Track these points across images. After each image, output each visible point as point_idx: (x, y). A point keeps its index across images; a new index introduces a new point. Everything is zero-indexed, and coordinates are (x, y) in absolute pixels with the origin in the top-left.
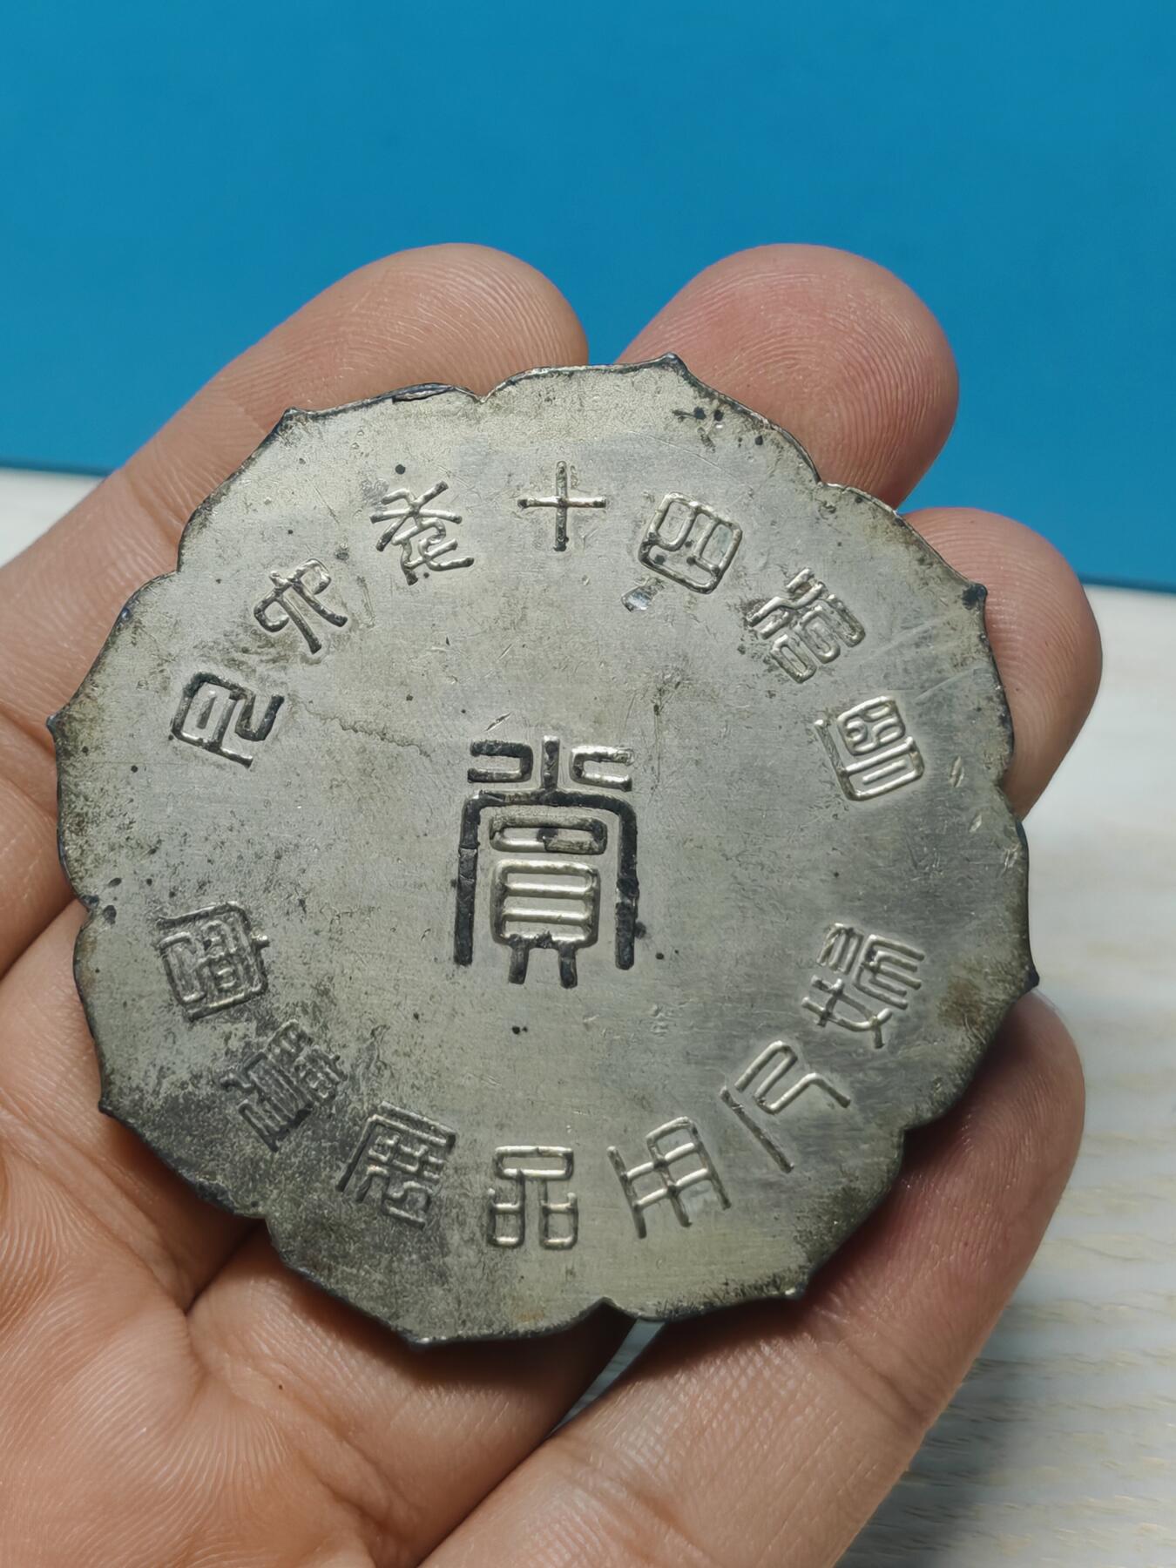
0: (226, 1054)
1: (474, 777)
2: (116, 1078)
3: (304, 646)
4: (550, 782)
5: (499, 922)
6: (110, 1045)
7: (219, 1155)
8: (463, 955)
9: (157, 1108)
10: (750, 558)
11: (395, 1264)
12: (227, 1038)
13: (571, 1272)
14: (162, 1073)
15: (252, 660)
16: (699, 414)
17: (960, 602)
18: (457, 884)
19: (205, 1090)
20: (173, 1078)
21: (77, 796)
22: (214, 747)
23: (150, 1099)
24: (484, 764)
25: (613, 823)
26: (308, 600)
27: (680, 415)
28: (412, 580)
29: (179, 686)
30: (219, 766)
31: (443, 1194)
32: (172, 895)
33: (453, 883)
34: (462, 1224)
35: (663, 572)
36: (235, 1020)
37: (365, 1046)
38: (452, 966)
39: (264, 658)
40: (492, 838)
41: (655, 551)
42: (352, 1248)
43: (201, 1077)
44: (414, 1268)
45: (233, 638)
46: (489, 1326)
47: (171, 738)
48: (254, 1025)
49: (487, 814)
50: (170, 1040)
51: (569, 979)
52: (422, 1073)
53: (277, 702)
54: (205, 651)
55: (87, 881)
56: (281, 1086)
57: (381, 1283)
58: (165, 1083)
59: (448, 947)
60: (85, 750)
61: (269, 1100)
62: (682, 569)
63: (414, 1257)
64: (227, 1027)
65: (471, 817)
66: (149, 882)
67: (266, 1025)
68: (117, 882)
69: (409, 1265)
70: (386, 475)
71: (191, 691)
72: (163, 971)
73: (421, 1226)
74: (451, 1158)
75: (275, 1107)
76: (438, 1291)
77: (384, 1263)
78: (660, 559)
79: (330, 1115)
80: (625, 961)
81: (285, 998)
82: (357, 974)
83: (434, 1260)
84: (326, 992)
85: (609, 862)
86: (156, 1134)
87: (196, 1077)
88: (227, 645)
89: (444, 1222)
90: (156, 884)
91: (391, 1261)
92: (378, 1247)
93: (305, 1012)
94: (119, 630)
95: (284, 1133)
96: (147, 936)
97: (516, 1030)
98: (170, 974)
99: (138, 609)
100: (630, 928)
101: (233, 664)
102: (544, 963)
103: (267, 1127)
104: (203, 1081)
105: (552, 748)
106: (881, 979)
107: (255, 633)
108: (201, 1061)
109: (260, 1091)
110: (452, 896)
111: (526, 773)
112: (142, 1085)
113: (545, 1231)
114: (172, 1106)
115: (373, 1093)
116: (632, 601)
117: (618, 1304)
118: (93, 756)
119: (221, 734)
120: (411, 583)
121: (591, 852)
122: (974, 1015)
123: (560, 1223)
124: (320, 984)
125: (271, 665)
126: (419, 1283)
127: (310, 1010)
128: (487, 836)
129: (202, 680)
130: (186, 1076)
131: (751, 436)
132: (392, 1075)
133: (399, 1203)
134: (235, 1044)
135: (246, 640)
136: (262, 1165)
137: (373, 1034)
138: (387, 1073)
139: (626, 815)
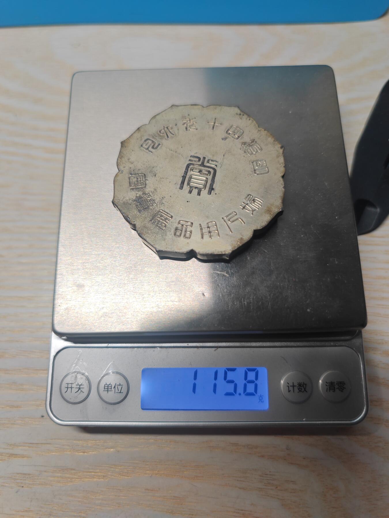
0: (136, 196)
1: (190, 160)
2: (116, 197)
3: (166, 137)
4: (203, 163)
5: (188, 184)
6: (116, 192)
7: (130, 212)
8: (181, 188)
9: (122, 203)
10: (245, 135)
11: (157, 236)
12: (137, 194)
13: (188, 243)
14: (124, 198)
15: (157, 138)
16: (240, 114)
17: (280, 148)
18: (183, 177)
19: (131, 201)
20: (126, 199)
22: (148, 149)
23: (121, 201)
24: (192, 159)
25: (212, 171)
26: (169, 130)
27: (237, 114)
29: (143, 140)
30: (147, 152)
31: (168, 226)
32: (134, 170)
33: (182, 176)
34: (171, 231)
35: (229, 135)
36: (139, 191)
37: (160, 200)
38: (179, 189)
41: (229, 132)
42: (149, 232)
43: (131, 199)
44: (160, 237)
45: (155, 134)
46: (171, 249)
47: (141, 147)
48: (142, 193)
49: (191, 167)
50: (127, 192)
51: (199, 194)
52: (169, 205)
53: (159, 144)
54: (149, 135)
55: (120, 166)
56: (144, 203)
57: (153, 239)
58: (124, 199)
59: (179, 186)
61: (141, 205)
62: (232, 136)
63: (160, 235)
64: (137, 192)
65: (188, 166)
66: (130, 168)
67: (144, 193)
68: (125, 167)
70: (186, 115)
71: (146, 141)
73: (163, 230)
76: (163, 242)
77: (155, 235)
81: (148, 190)
82: (162, 188)
83: (164, 237)
84: (156, 190)
85: (210, 177)
86: (120, 207)
87: (130, 199)
88: (153, 135)
89: (167, 230)
90: (132, 168)
91: (156, 236)
92: (154, 233)
94: (137, 131)
96: (127, 176)
97: (188, 202)
98: (130, 181)
99: (140, 128)
100: (211, 189)
101: (153, 137)
102: (195, 191)
103: (140, 209)
105: (204, 158)
106: (255, 203)
107: (158, 134)
108: (131, 197)
109: (140, 203)
110: (182, 178)
111: (199, 161)
112: (120, 199)
113: (185, 234)
114: (124, 203)
115: (160, 207)
116: (223, 139)
117: (195, 250)
118: (127, 148)
119: (149, 147)
120: (186, 130)
121: (207, 175)
122: (271, 212)
123: (188, 233)
124: (155, 188)
125: (160, 139)
127: (152, 192)
128: (190, 170)
129: (148, 139)
130: (128, 199)
131: (248, 119)
132: (164, 205)
136: (137, 215)
137: (162, 198)
138: (163, 205)
139: (215, 171)
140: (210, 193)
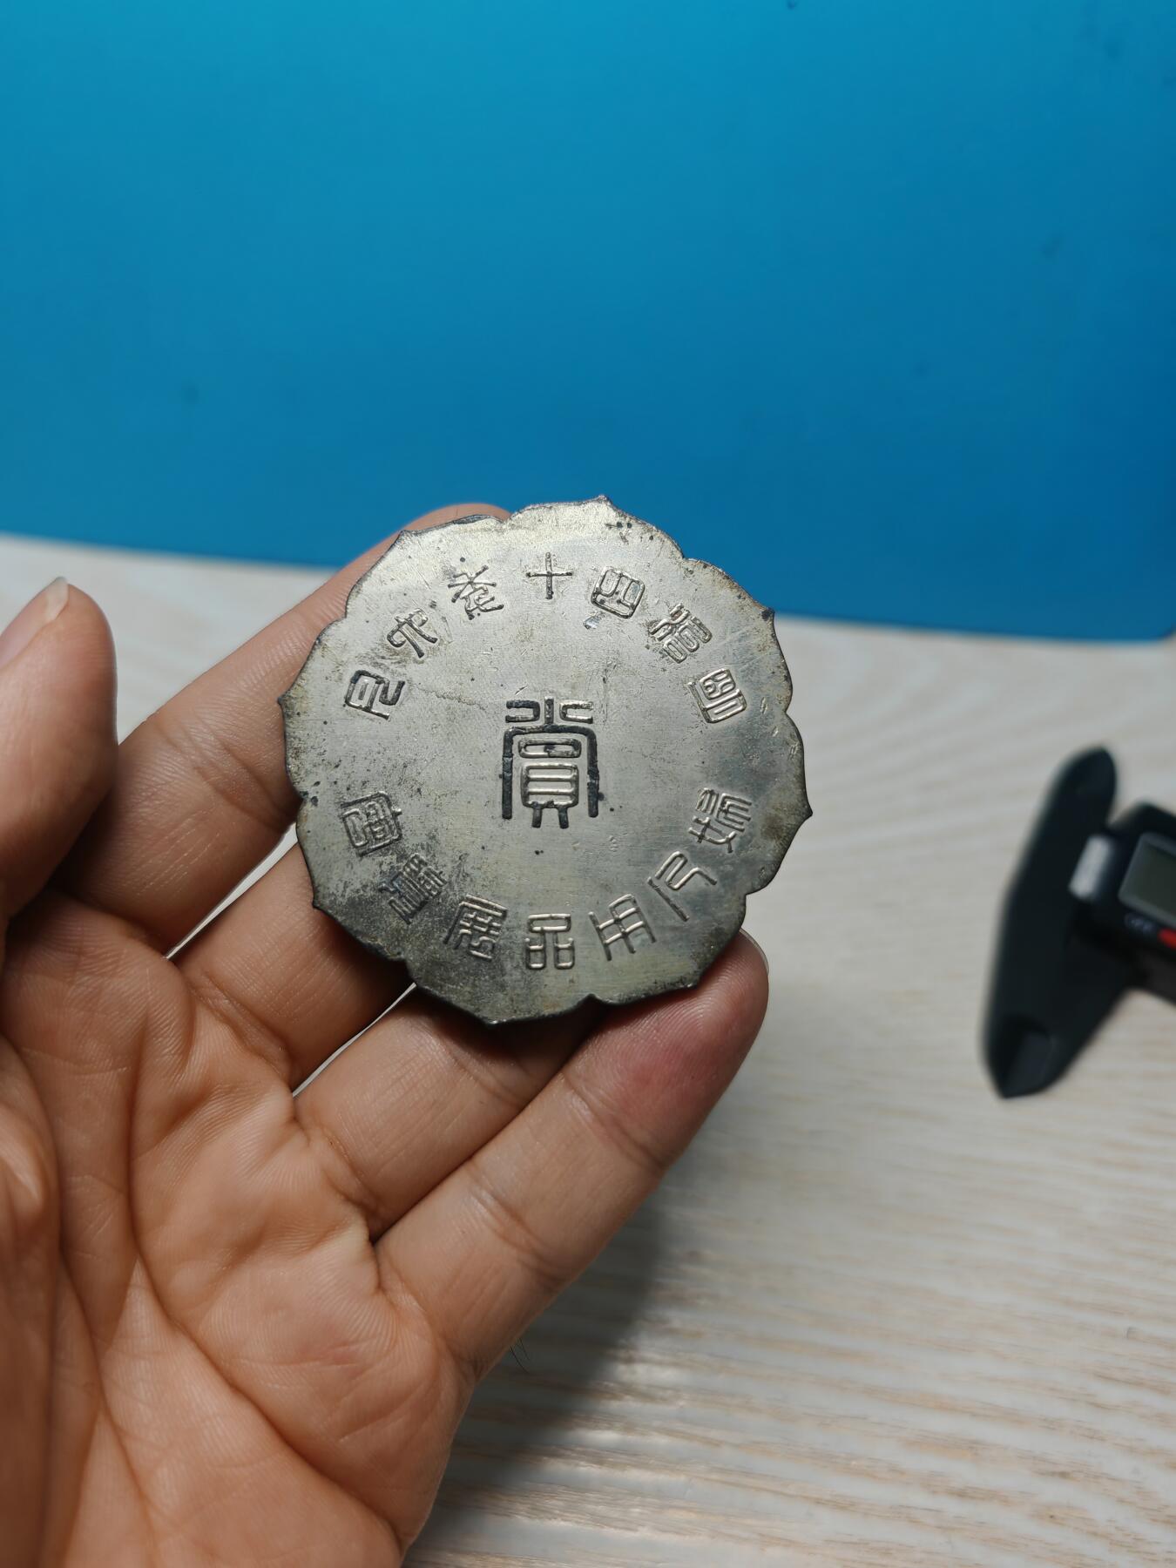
0: (381, 873)
1: (509, 720)
2: (321, 889)
3: (415, 654)
4: (549, 720)
5: (525, 796)
6: (317, 872)
7: (378, 928)
8: (507, 815)
9: (344, 904)
10: (650, 599)
11: (477, 982)
12: (381, 865)
13: (572, 981)
14: (346, 887)
15: (387, 662)
16: (619, 525)
17: (761, 617)
18: (502, 776)
19: (369, 893)
20: (352, 887)
21: (294, 738)
22: (368, 709)
23: (341, 899)
24: (513, 713)
25: (583, 740)
26: (415, 629)
27: (609, 526)
28: (471, 617)
29: (347, 678)
30: (371, 720)
31: (501, 942)
32: (348, 789)
33: (500, 776)
34: (512, 958)
35: (604, 608)
36: (385, 855)
37: (456, 865)
38: (501, 820)
39: (394, 661)
40: (520, 751)
41: (600, 597)
42: (453, 974)
43: (367, 886)
44: (487, 984)
45: (376, 651)
46: (529, 1012)
47: (344, 706)
48: (395, 857)
49: (517, 738)
50: (350, 867)
51: (564, 824)
52: (487, 877)
53: (401, 685)
54: (361, 658)
55: (302, 784)
56: (411, 889)
57: (469, 992)
58: (348, 890)
59: (499, 810)
60: (298, 714)
61: (405, 897)
62: (614, 606)
63: (487, 977)
64: (381, 859)
65: (508, 740)
66: (335, 783)
67: (402, 857)
68: (318, 783)
69: (485, 982)
70: (455, 563)
71: (355, 680)
72: (344, 830)
73: (490, 961)
74: (505, 923)
75: (408, 901)
76: (501, 995)
77: (471, 981)
78: (602, 602)
79: (439, 903)
80: (594, 813)
81: (410, 842)
82: (450, 827)
83: (498, 979)
84: (434, 837)
85: (582, 762)
86: (344, 918)
87: (365, 887)
88: (373, 655)
89: (502, 958)
90: (339, 783)
91: (475, 980)
92: (467, 973)
93: (423, 848)
95: (413, 914)
96: (335, 812)
97: (537, 853)
98: (348, 831)
99: (324, 638)
100: (596, 796)
101: (376, 665)
102: (550, 816)
103: (404, 912)
104: (369, 888)
105: (550, 703)
106: (730, 816)
107: (388, 648)
108: (367, 877)
109: (399, 892)
110: (500, 782)
111: (537, 717)
112: (335, 892)
113: (557, 960)
114: (352, 902)
115: (461, 890)
116: (588, 623)
117: (598, 997)
118: (303, 717)
119: (372, 701)
120: (471, 619)
121: (573, 756)
122: (780, 834)
123: (565, 955)
124: (430, 833)
125: (397, 665)
126: (489, 992)
127: (425, 847)
128: (517, 750)
129: (360, 674)
130: (359, 886)
131: (648, 535)
132: (471, 880)
133: (477, 949)
134: (385, 868)
135: (383, 652)
136: (402, 932)
137: (460, 859)
138: (468, 879)
139: (591, 736)
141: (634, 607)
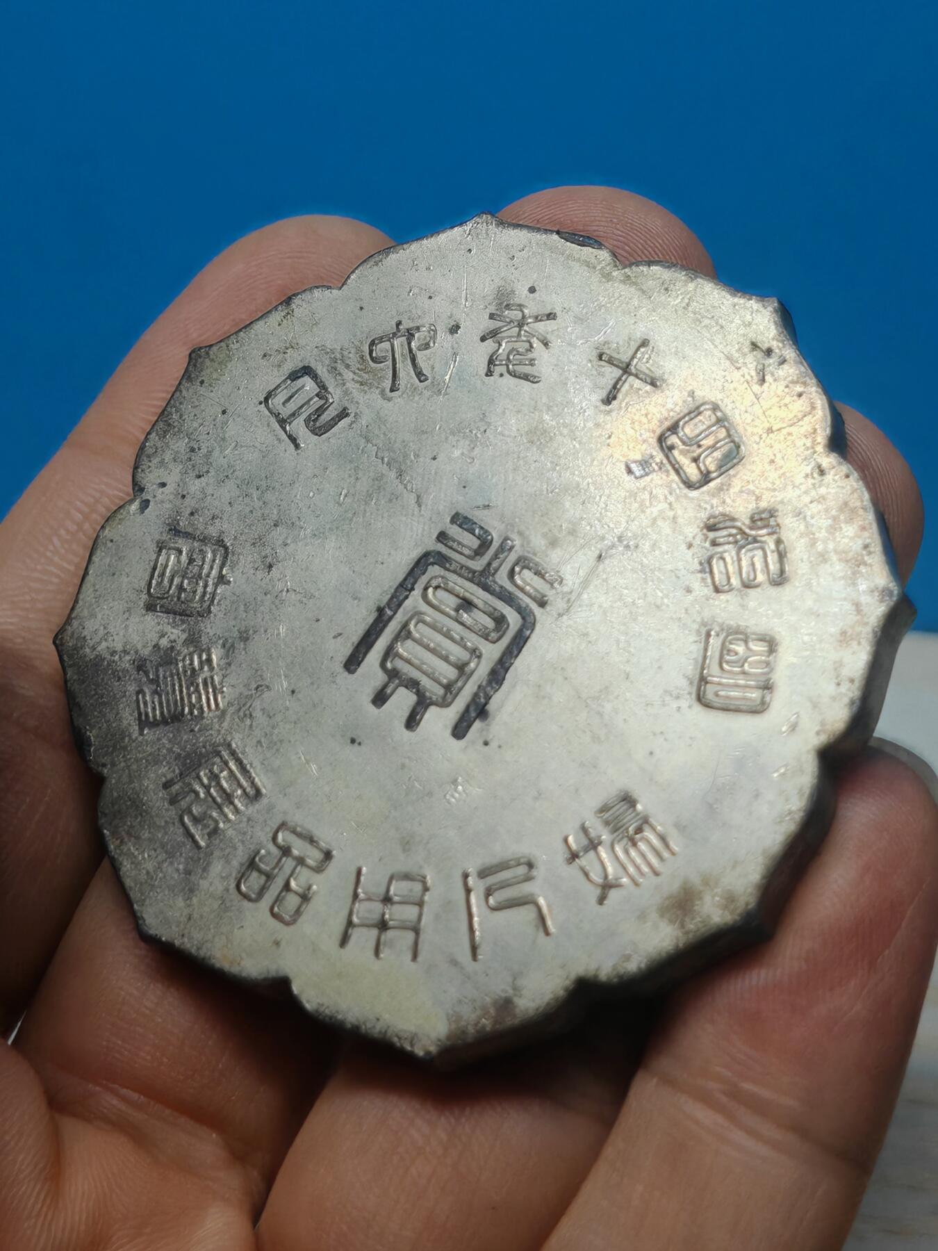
0: (154, 646)
1: (441, 537)
2: (75, 623)
3: (388, 384)
4: (487, 571)
5: (389, 652)
6: (86, 597)
7: (105, 715)
8: (353, 662)
9: (88, 659)
10: (742, 477)
11: (165, 865)
12: (163, 636)
13: (277, 943)
14: (106, 637)
15: (348, 375)
16: (769, 352)
18: (380, 610)
19: (125, 664)
20: (111, 643)
21: (177, 411)
22: (282, 422)
23: (87, 650)
25: (514, 624)
26: (410, 350)
27: (755, 345)
28: (489, 373)
29: (289, 367)
30: (279, 440)
31: (230, 832)
32: (192, 514)
33: (377, 610)
34: (228, 862)
35: (667, 457)
36: (174, 626)
37: (246, 693)
38: (339, 667)
39: (356, 378)
40: (426, 589)
41: (673, 440)
42: (146, 835)
43: (128, 653)
44: (175, 875)
45: (346, 353)
46: (198, 949)
47: (261, 403)
48: (184, 636)
49: (434, 570)
50: (127, 615)
51: (412, 722)
52: (271, 735)
53: (343, 414)
54: (322, 351)
55: (147, 473)
56: (174, 690)
57: (148, 873)
58: (104, 644)
59: (346, 650)
60: (202, 382)
61: (160, 696)
62: (685, 462)
64: (168, 629)
65: (421, 565)
66: (183, 497)
67: (193, 640)
68: (163, 485)
69: (173, 871)
70: (521, 288)
71: (294, 376)
72: (152, 564)
73: (198, 847)
74: (251, 809)
75: (161, 704)
76: (181, 902)
77: (159, 859)
78: (671, 448)
79: (192, 731)
81: (212, 627)
82: (274, 638)
83: (193, 878)
84: (246, 638)
85: (491, 652)
87: (125, 652)
88: (338, 356)
89: (217, 853)
90: (188, 500)
91: (165, 861)
92: (163, 846)
93: (224, 646)
94: (276, 310)
95: (154, 724)
96: (157, 534)
97: (353, 741)
98: (154, 569)
99: (297, 301)
100: (478, 710)
101: (334, 371)
102: (403, 700)
103: (147, 714)
104: (128, 658)
105: (507, 544)
107: (362, 357)
108: (135, 639)
109: (158, 685)
110: (374, 615)
111: (479, 552)
112: (88, 638)
113: (278, 900)
114: (97, 663)
116: (633, 466)
117: (295, 989)
118: (202, 390)
119: (294, 414)
120: (487, 375)
121: (486, 637)
123: (292, 901)
124: (245, 631)
125: (357, 386)
126: (171, 888)
127: (228, 645)
128: (423, 586)
129: (307, 371)
130: (119, 647)
131: (798, 388)
132: (251, 726)
133: (196, 820)
134: (164, 642)
135: (353, 359)
136: (127, 739)
137: (257, 688)
138: (248, 722)
139: (528, 623)
140: (460, 730)
141: (706, 478)
